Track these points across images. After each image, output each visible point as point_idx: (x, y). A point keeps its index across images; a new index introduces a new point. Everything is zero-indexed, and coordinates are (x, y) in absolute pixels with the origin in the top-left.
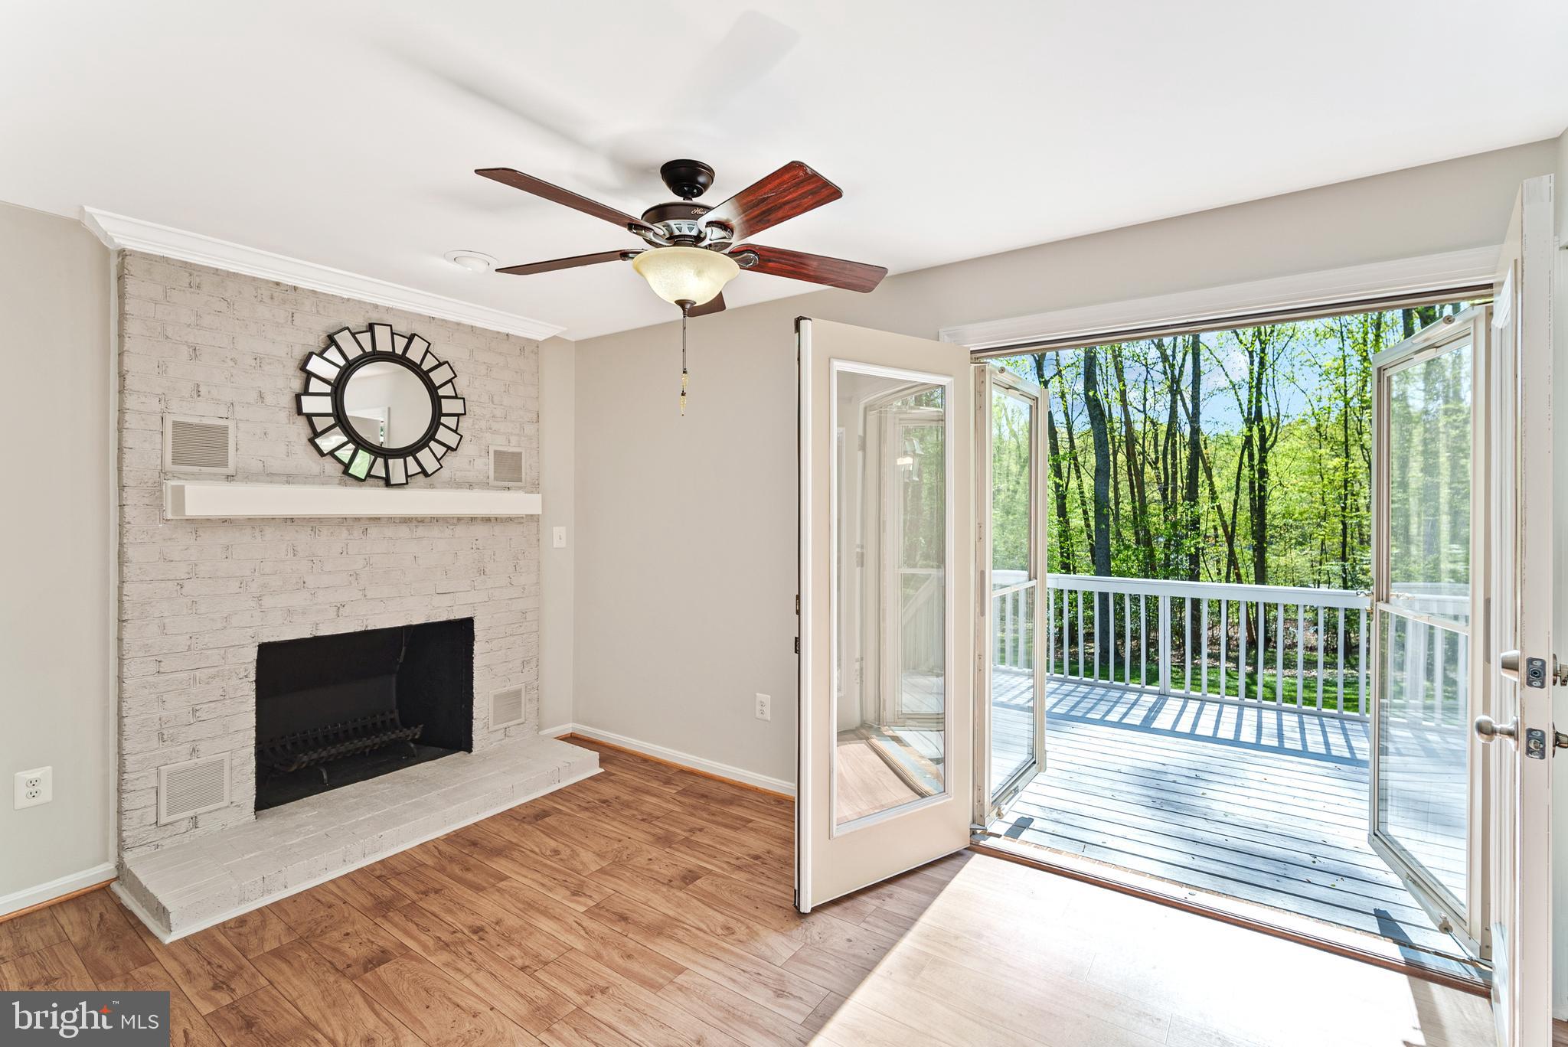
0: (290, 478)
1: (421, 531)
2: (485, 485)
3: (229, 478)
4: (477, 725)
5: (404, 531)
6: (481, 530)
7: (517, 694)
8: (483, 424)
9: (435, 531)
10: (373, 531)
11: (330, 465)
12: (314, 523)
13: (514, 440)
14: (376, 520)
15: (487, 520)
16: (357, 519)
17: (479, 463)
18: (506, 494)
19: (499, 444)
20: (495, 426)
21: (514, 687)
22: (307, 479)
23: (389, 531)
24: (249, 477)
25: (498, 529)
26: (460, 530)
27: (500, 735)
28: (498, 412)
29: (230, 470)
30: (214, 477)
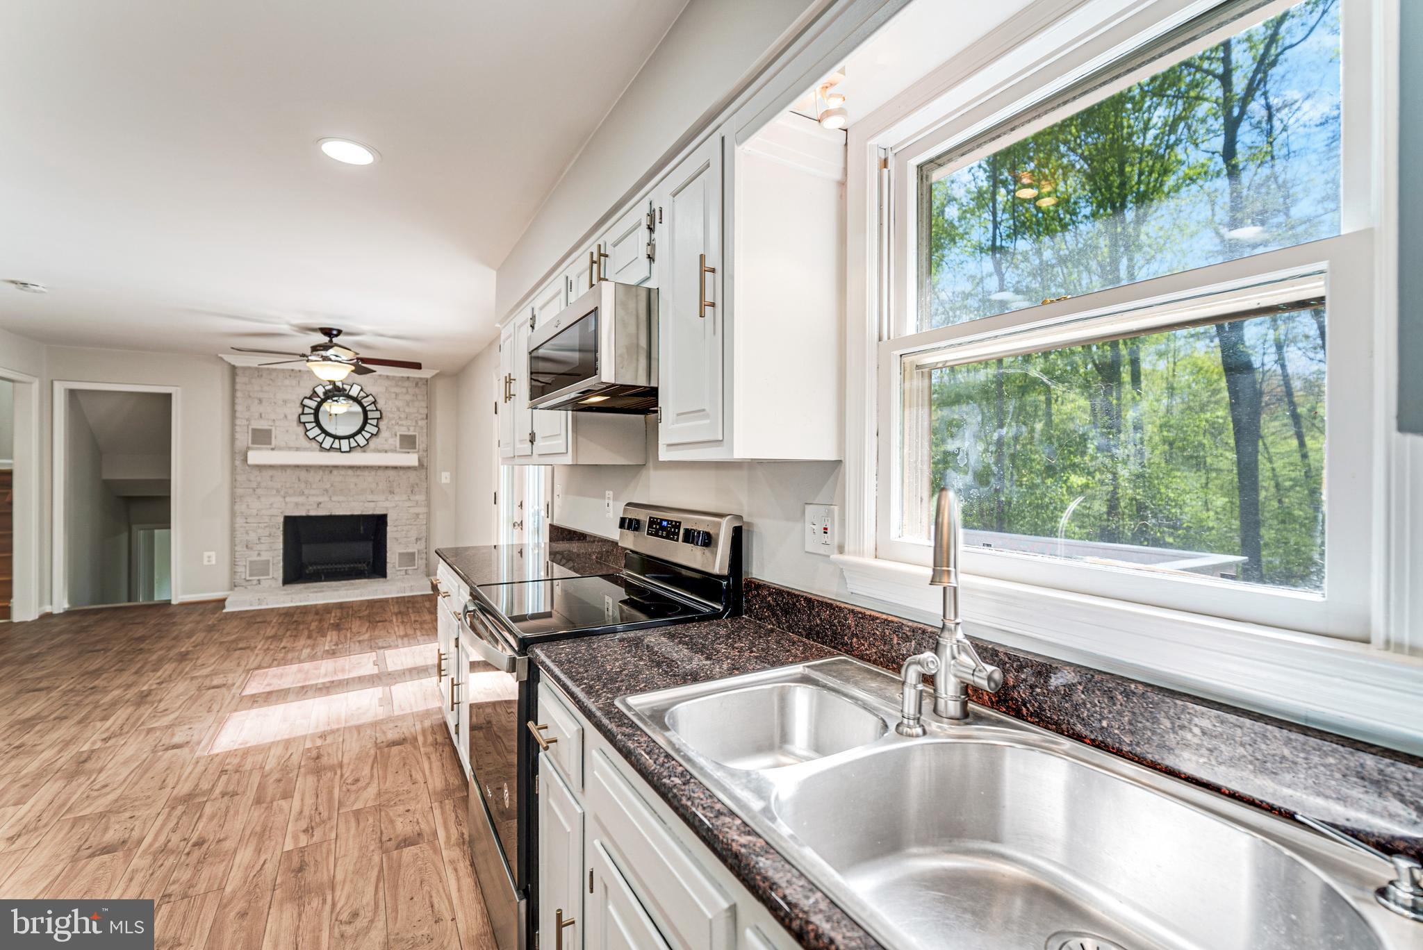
0: (298, 449)
1: (359, 472)
2: (394, 451)
3: (273, 449)
4: (389, 566)
5: (350, 472)
6: (391, 473)
7: (413, 554)
8: (393, 422)
9: (366, 473)
10: (335, 472)
11: (314, 445)
12: (308, 468)
13: (412, 429)
14: (336, 467)
15: (395, 468)
16: (327, 467)
17: (391, 441)
18: (406, 455)
19: (403, 431)
20: (400, 422)
21: (410, 550)
22: (305, 449)
23: (342, 472)
24: (280, 449)
25: (401, 472)
26: (380, 473)
27: (403, 573)
28: (403, 416)
29: (273, 446)
30: (267, 449)
